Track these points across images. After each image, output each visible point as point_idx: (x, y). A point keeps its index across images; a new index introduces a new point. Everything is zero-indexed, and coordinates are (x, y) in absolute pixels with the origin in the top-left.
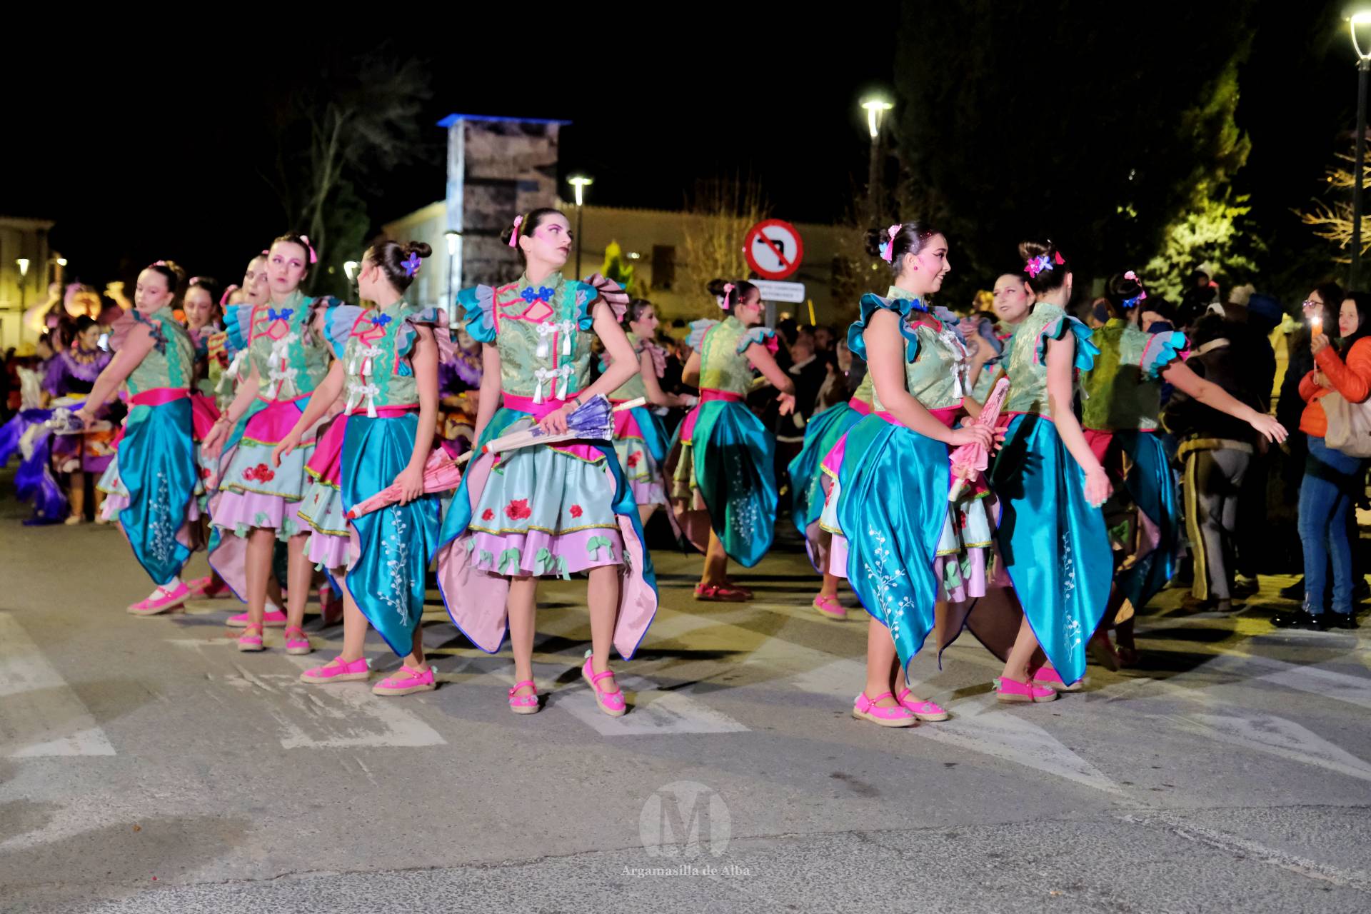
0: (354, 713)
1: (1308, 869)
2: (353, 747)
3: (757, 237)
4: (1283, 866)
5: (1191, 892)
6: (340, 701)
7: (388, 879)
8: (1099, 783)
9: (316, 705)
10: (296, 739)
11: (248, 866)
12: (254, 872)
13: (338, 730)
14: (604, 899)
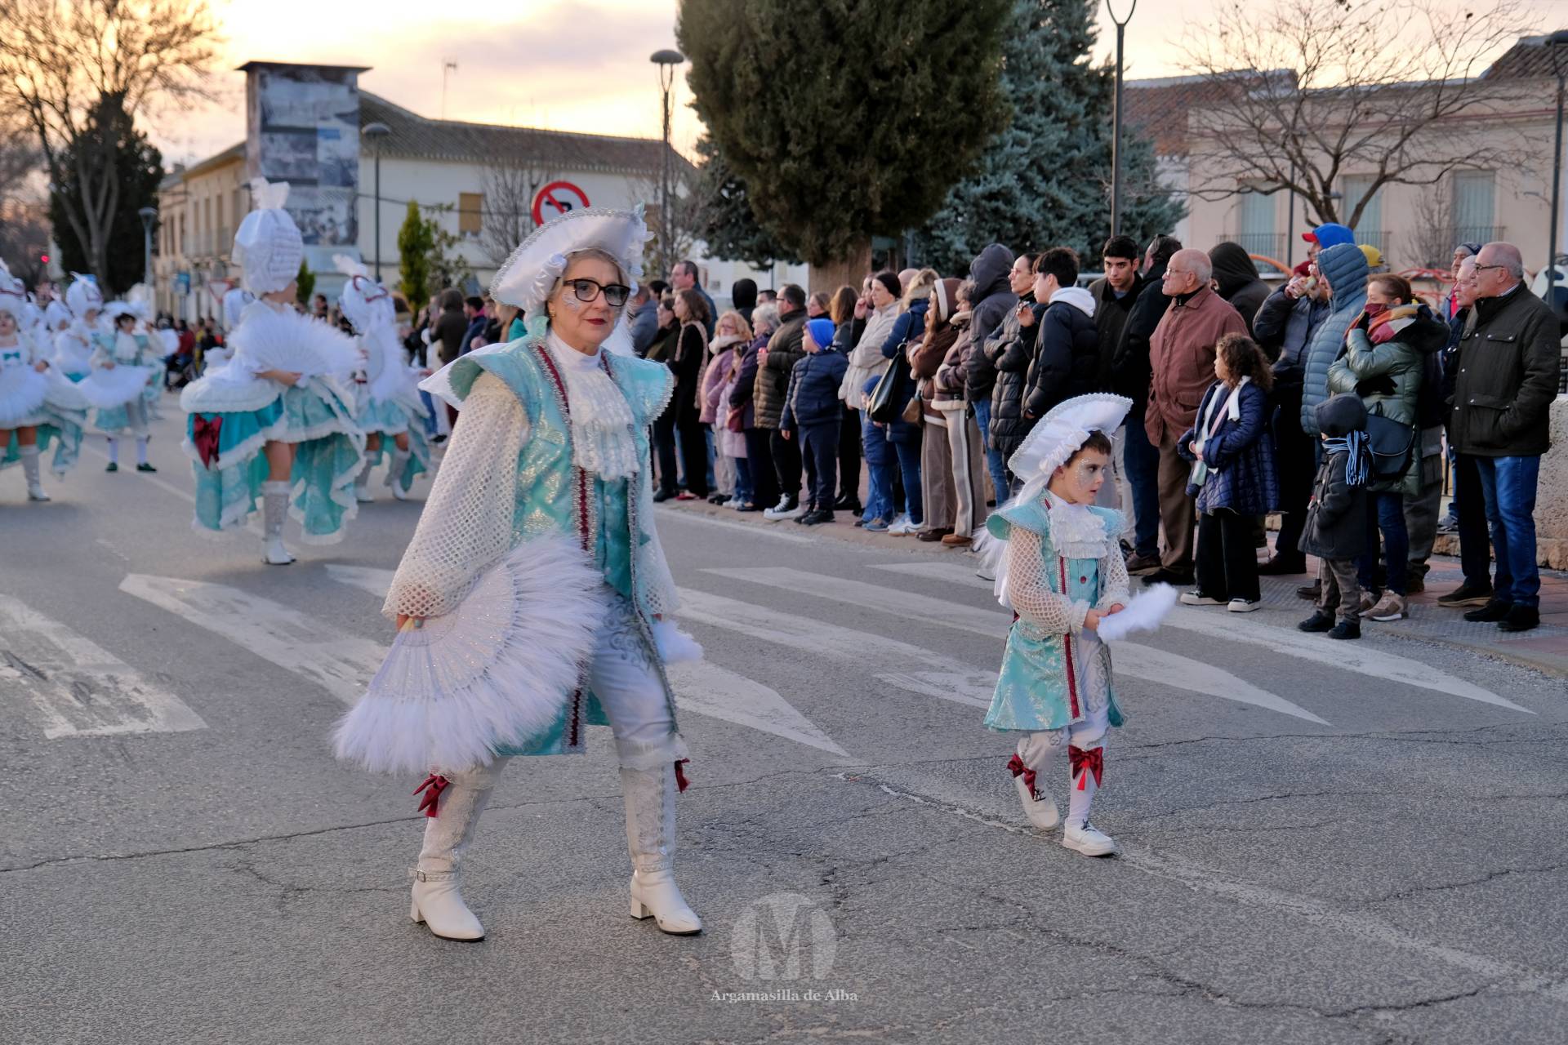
0: (119, 700)
1: (988, 818)
2: (115, 736)
3: (545, 199)
4: (967, 816)
5: (881, 844)
6: (107, 688)
7: (143, 864)
8: (821, 742)
9: (82, 693)
10: (59, 728)
11: (7, 858)
12: (11, 863)
13: (102, 717)
14: (345, 875)
